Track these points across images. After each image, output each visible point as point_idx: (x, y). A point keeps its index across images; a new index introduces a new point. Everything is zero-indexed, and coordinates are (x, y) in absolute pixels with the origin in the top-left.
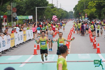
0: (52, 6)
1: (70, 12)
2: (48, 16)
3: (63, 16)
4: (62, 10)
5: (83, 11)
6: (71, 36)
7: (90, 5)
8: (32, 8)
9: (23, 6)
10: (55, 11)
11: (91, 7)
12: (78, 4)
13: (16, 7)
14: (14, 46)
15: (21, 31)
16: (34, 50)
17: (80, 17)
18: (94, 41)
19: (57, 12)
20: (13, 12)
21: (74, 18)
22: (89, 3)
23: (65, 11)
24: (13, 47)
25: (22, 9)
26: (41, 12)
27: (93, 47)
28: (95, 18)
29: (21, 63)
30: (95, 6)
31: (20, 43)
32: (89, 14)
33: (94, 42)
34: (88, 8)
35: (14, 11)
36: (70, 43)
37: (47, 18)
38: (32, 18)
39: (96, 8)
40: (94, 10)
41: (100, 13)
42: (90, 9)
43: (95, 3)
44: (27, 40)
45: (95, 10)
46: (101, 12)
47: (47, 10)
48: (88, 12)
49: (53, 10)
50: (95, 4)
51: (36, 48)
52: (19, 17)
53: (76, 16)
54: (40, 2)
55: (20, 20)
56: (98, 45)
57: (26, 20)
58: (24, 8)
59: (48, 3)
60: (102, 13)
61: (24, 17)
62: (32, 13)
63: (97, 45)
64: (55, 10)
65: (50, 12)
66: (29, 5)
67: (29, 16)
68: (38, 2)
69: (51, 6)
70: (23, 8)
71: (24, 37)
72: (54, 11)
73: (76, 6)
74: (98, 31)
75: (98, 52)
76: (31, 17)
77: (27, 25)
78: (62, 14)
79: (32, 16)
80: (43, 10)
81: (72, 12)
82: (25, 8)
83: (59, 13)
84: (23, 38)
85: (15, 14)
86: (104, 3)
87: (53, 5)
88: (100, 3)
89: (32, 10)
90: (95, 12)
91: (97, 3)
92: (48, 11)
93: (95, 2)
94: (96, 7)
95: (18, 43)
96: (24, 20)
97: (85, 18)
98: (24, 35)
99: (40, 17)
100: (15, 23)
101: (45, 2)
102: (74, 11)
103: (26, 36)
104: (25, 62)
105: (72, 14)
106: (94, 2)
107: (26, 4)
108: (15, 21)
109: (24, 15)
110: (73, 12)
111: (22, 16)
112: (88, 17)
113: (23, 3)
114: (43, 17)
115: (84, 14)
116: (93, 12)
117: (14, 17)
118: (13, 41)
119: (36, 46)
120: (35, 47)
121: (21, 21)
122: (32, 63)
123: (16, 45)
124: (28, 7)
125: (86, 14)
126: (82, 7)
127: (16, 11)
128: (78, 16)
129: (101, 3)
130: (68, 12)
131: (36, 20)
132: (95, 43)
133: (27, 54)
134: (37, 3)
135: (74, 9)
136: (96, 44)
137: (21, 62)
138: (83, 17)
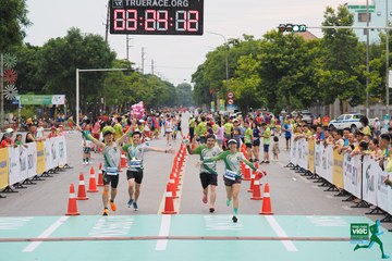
0: (127, 68)
1: (180, 87)
2: (113, 97)
3: (161, 99)
4: (157, 81)
5: (221, 85)
6: (182, 159)
7: (243, 66)
8: (65, 73)
9: (36, 64)
10: (135, 83)
11: (245, 71)
12: (207, 63)
13: (15, 69)
14: (8, 188)
15: (31, 141)
16: (70, 200)
17: (213, 103)
18: (253, 176)
19: (141, 86)
20: (5, 84)
21: (194, 105)
22: (239, 61)
23: (167, 84)
24: (4, 191)
25: (34, 73)
26: (92, 84)
27: (251, 195)
28: (257, 106)
29: (29, 240)
30: (257, 68)
31: (27, 180)
32: (238, 94)
33: (253, 180)
34: (237, 76)
35: (7, 79)
36: (180, 182)
37: (112, 103)
38: (63, 103)
39: (262, 77)
40: (254, 81)
41: (272, 91)
42: (243, 80)
43: (257, 60)
44: (46, 170)
45: (259, 80)
46: (277, 89)
47: (110, 79)
48: (235, 87)
49: (128, 78)
50: (257, 64)
51: (74, 196)
52: (23, 99)
53: (201, 98)
54: (89, 55)
55: (28, 107)
56: (267, 190)
57: (46, 108)
58: (40, 71)
59: (113, 56)
60: (278, 92)
61: (38, 99)
62: (65, 87)
63: (262, 189)
64: (135, 79)
65: (118, 84)
66: (54, 63)
67: (54, 96)
68: (84, 52)
69: (124, 67)
70: (35, 70)
71: (39, 161)
72: (133, 81)
73: (200, 68)
74: (266, 148)
75: (267, 209)
76: (59, 100)
77: (49, 122)
78: (158, 93)
79: (63, 97)
80: (99, 77)
81: (187, 87)
82: (43, 72)
83: (147, 89)
84: (35, 165)
85: (11, 88)
86: (285, 60)
87: (129, 63)
88: (272, 60)
89: (65, 79)
90: (258, 89)
91: (263, 59)
92: (114, 81)
93: (259, 57)
94: (262, 73)
95: (21, 179)
96: (38, 106)
97: (226, 105)
98: (40, 154)
99: (90, 99)
100: (11, 116)
101: (106, 54)
102: (193, 85)
103: (43, 157)
104: (39, 237)
105: (187, 93)
106: (254, 57)
107: (46, 57)
108: (11, 111)
109: (38, 91)
110: (190, 87)
111: (33, 96)
112: (235, 103)
113: (36, 55)
114: (99, 100)
115: (225, 92)
116: (251, 88)
117: (9, 96)
118: (4, 172)
119: (76, 189)
120: (72, 190)
121: (28, 111)
122: (61, 240)
123: (11, 183)
124: (51, 69)
125: (230, 95)
126: (217, 72)
127: (14, 78)
128: (206, 98)
129: (276, 60)
130: (176, 85)
131: (78, 109)
132: (256, 183)
133: (47, 214)
134: (80, 57)
135: (194, 76)
136: (258, 186)
137: (29, 238)
138: (221, 102)
